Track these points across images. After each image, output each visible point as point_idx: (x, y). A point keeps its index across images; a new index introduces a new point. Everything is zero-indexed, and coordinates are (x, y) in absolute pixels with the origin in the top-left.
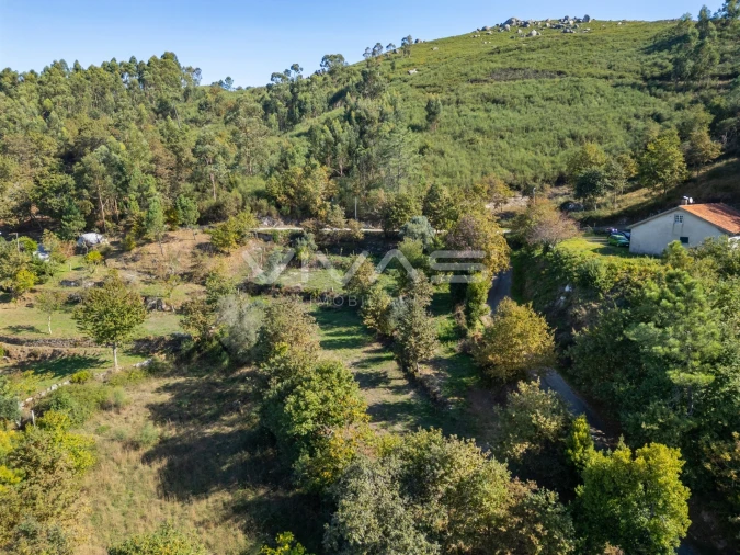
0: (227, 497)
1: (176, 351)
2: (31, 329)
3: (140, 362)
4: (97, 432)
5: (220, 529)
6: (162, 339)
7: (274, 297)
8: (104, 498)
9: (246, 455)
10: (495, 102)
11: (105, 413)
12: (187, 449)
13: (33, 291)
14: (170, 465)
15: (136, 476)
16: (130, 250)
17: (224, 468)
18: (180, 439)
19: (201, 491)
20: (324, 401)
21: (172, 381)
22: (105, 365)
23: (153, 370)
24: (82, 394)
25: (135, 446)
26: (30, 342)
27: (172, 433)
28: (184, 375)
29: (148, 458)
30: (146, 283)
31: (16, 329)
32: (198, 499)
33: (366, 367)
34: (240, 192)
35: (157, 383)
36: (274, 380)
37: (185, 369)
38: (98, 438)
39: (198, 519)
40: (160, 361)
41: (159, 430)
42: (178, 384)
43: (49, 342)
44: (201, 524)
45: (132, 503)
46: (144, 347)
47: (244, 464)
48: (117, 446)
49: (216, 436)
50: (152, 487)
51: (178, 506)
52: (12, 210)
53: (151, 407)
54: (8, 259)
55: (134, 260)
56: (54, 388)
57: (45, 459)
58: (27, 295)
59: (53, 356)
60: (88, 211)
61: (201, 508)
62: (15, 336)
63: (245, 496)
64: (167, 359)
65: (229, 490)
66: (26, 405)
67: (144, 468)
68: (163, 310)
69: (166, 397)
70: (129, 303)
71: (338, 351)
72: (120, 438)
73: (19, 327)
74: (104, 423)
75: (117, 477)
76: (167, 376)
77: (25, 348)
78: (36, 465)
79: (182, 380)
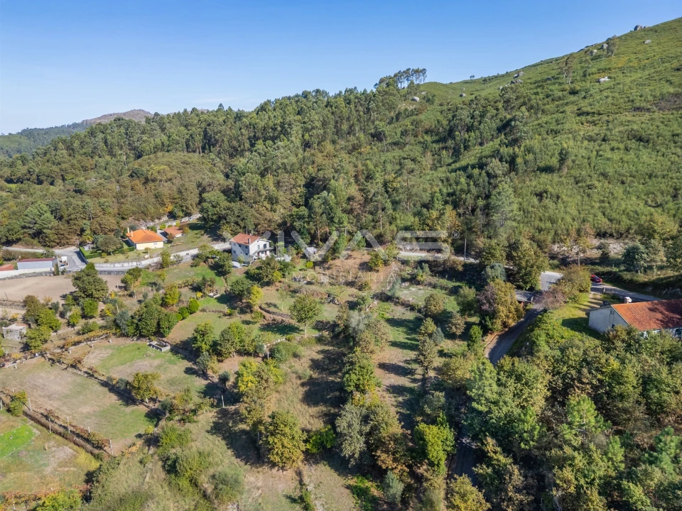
0: (324, 409)
1: (333, 331)
2: (275, 306)
3: (316, 334)
4: (290, 368)
5: (317, 420)
6: (328, 322)
7: (395, 304)
8: (284, 397)
9: (337, 393)
10: (640, 139)
11: (295, 359)
12: (319, 384)
13: (280, 282)
14: (310, 389)
15: (297, 391)
16: (327, 262)
17: (328, 397)
18: (317, 379)
19: (316, 404)
20: (359, 380)
21: (327, 348)
22: (301, 332)
23: (320, 340)
24: (288, 347)
25: (300, 378)
26: (274, 313)
27: (315, 376)
28: (333, 346)
29: (303, 385)
30: (331, 284)
31: (269, 305)
32: (314, 407)
33: (409, 364)
34: (396, 226)
35: (320, 348)
36: (348, 365)
37: (335, 342)
38: (289, 370)
39: (312, 414)
40: (325, 335)
41: (312, 372)
42: (328, 350)
43: (281, 315)
44: (312, 416)
45: (292, 401)
46: (320, 326)
47: (336, 397)
48: (294, 376)
49: (333, 382)
50: (301, 397)
51: (307, 407)
52: (278, 226)
53: (312, 360)
54: (270, 265)
55: (328, 268)
56: (279, 341)
57: (265, 377)
58: (277, 284)
59: (281, 323)
60: (312, 232)
61: (314, 410)
62: (267, 309)
63: (330, 410)
64: (329, 334)
65: (326, 406)
66: (267, 347)
67: (300, 388)
68: (335, 303)
69: (320, 357)
70: (313, 305)
71: (405, 351)
72: (296, 373)
73: (270, 303)
74: (293, 364)
75: (291, 389)
76: (325, 345)
77: (272, 316)
78: (262, 378)
79: (331, 348)
